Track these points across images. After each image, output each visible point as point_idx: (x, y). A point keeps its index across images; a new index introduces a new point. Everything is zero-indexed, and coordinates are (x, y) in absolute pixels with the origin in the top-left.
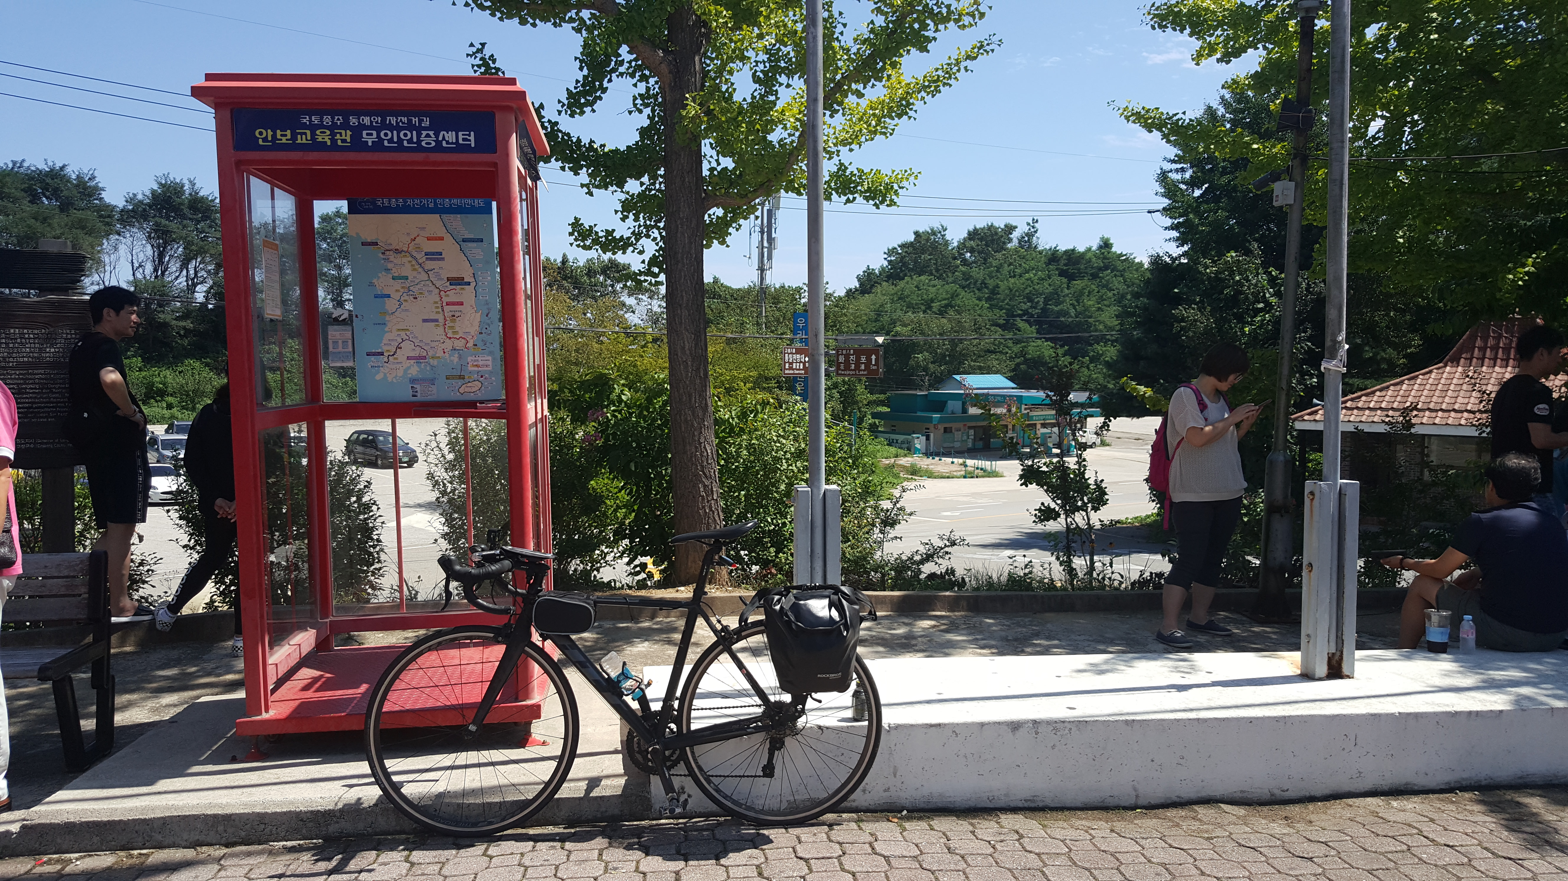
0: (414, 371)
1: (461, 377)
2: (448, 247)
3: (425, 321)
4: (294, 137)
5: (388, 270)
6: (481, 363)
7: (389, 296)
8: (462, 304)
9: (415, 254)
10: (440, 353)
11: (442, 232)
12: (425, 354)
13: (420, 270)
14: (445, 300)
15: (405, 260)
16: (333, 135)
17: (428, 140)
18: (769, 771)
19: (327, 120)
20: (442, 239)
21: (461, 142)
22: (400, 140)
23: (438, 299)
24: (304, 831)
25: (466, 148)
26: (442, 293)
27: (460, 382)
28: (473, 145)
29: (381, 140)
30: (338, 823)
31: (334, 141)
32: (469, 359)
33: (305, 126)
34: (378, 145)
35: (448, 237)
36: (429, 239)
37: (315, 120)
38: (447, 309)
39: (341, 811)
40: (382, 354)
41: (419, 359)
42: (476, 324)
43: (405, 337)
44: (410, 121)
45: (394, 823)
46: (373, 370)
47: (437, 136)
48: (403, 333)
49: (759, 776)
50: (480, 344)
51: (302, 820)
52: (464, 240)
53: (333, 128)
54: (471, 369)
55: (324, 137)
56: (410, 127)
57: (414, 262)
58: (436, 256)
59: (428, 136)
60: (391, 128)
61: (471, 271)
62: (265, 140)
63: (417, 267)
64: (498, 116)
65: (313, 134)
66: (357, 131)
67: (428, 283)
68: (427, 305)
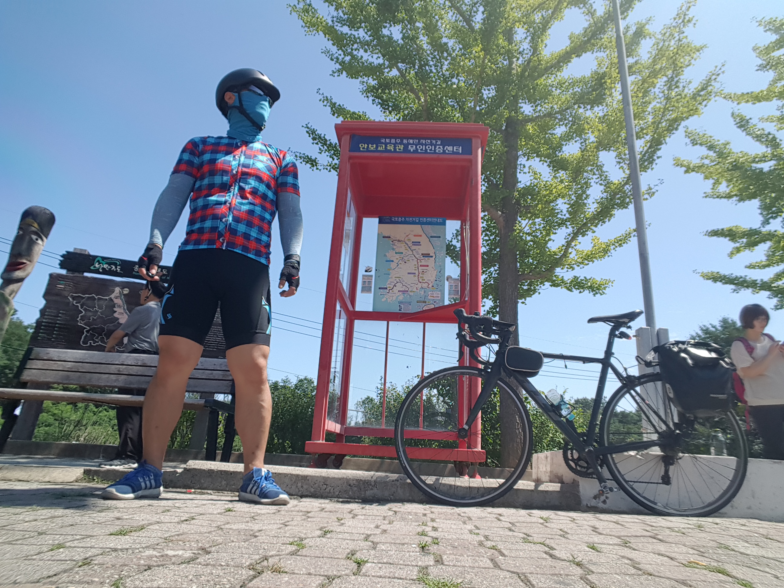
0: (401, 298)
1: (425, 302)
2: (424, 240)
3: (409, 273)
4: (377, 147)
5: (393, 249)
6: (435, 295)
7: (393, 261)
8: (428, 266)
9: (407, 242)
10: (415, 290)
11: (421, 233)
12: (407, 289)
13: (409, 250)
14: (420, 264)
15: (403, 245)
16: (395, 147)
17: (439, 149)
18: (666, 480)
19: (393, 141)
20: (421, 236)
21: (455, 150)
22: (426, 150)
23: (416, 263)
24: (350, 493)
25: (458, 153)
26: (419, 261)
27: (424, 304)
28: (461, 152)
29: (417, 149)
30: (372, 489)
31: (395, 149)
32: (429, 293)
33: (382, 143)
34: (416, 151)
35: (424, 235)
36: (415, 236)
37: (388, 141)
38: (420, 268)
39: (375, 482)
40: (386, 288)
41: (404, 292)
42: (434, 276)
43: (398, 281)
44: (431, 142)
45: (408, 494)
46: (381, 296)
47: (444, 148)
48: (397, 279)
49: (660, 483)
50: (435, 286)
51: (350, 485)
52: (431, 237)
53: (395, 145)
54: (429, 298)
55: (391, 148)
56: (431, 144)
57: (406, 246)
58: (418, 243)
59: (439, 148)
60: (422, 144)
61: (434, 251)
62: (364, 148)
63: (408, 248)
64: (474, 140)
65: (386, 146)
66: (406, 146)
67: (413, 256)
68: (411, 266)
